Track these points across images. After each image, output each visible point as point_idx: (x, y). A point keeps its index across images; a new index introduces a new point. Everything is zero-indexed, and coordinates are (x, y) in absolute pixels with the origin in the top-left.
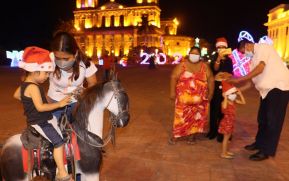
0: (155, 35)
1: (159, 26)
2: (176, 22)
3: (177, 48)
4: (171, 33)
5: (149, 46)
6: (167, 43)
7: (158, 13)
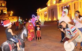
0: (6, 16)
1: (7, 13)
2: (12, 12)
3: (13, 20)
4: (11, 15)
5: (4, 19)
6: (10, 18)
7: (6, 10)
